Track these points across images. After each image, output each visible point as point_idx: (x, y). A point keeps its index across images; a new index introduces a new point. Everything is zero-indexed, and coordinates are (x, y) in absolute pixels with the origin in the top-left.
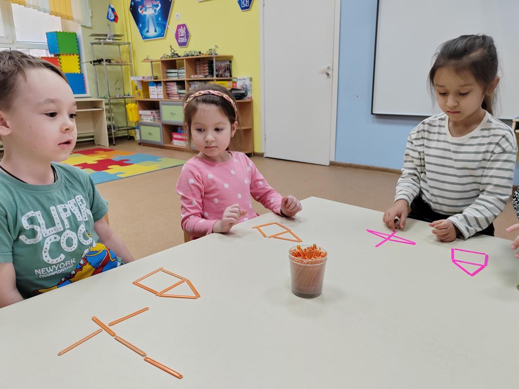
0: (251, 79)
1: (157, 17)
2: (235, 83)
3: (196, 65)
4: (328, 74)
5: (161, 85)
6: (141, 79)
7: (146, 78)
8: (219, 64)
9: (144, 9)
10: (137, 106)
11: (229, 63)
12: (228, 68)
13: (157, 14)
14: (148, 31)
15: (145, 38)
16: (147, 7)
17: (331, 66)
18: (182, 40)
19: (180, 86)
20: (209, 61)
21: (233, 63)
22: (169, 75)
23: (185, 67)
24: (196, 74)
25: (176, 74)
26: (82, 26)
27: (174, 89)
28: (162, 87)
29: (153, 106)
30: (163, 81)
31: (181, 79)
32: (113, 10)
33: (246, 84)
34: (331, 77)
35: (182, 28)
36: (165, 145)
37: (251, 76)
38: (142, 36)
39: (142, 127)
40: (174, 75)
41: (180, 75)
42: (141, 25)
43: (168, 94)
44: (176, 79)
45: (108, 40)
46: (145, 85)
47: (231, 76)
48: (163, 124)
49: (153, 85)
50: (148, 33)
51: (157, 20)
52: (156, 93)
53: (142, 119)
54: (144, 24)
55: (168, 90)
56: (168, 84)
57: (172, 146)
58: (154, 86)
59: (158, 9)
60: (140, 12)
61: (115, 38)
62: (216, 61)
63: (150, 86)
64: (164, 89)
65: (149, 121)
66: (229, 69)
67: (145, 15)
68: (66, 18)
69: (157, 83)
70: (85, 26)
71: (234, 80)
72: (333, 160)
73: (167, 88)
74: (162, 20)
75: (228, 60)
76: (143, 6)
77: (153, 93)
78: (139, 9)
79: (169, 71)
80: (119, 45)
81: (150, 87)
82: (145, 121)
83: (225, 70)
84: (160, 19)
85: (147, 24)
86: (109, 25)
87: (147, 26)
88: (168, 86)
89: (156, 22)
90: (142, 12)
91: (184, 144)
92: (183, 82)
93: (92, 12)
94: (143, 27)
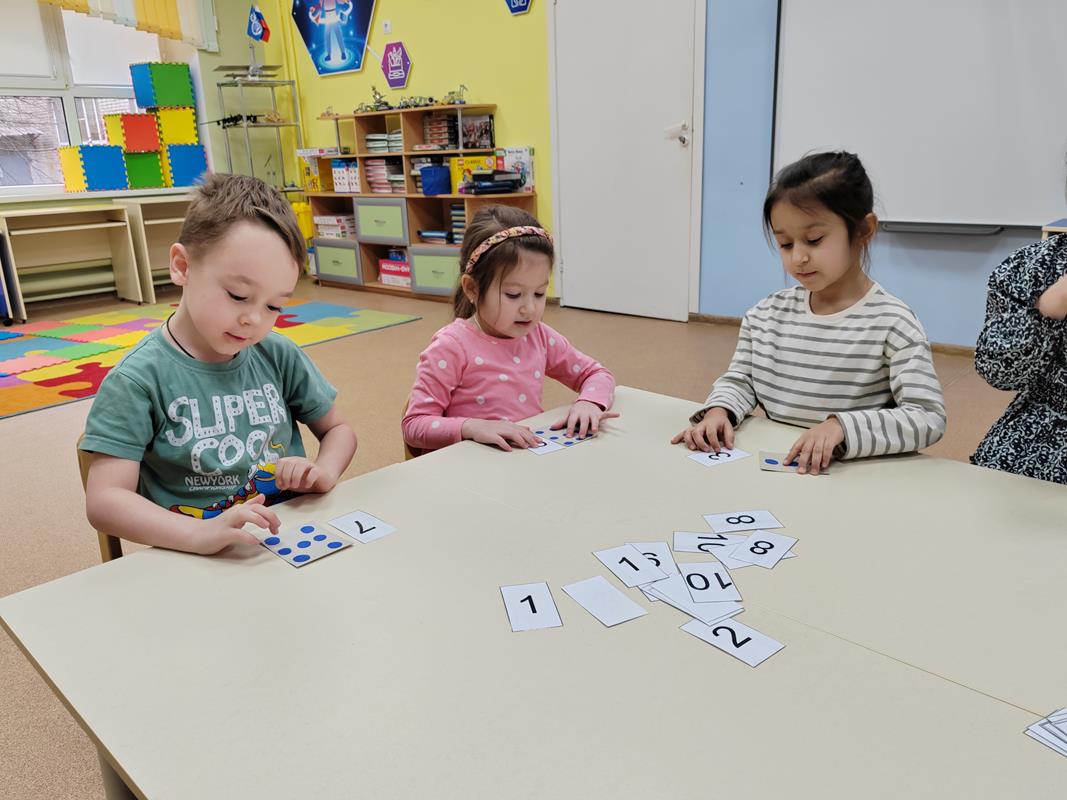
0: (532, 151)
1: (346, 28)
2: (502, 158)
3: (423, 124)
4: (683, 140)
5: (356, 166)
6: (318, 153)
7: (325, 151)
8: (469, 122)
9: (320, 13)
10: (309, 207)
11: (488, 120)
12: (486, 130)
13: (345, 22)
14: (328, 58)
15: (322, 71)
16: (326, 8)
17: (688, 124)
18: (396, 75)
19: (393, 168)
20: (449, 116)
21: (495, 118)
22: (371, 144)
23: (402, 130)
24: (424, 142)
25: (385, 144)
26: (199, 50)
27: (382, 172)
28: (357, 169)
29: (341, 206)
30: (360, 158)
31: (395, 153)
32: (259, 17)
33: (522, 160)
34: (690, 147)
35: (395, 50)
36: (366, 285)
37: (532, 146)
38: (318, 68)
39: (320, 250)
40: (381, 146)
41: (393, 144)
42: (314, 46)
43: (370, 183)
44: (385, 153)
45: (250, 78)
46: (325, 165)
47: (493, 145)
48: (360, 244)
49: (339, 166)
50: (328, 62)
51: (346, 34)
52: (346, 182)
53: (319, 234)
54: (320, 43)
55: (371, 174)
56: (369, 162)
57: (380, 286)
58: (343, 167)
59: (347, 13)
60: (313, 19)
61: (265, 73)
62: (463, 116)
63: (335, 167)
64: (361, 171)
65: (334, 237)
66: (488, 131)
67: (322, 26)
68: (167, 36)
69: (348, 162)
70: (205, 51)
71: (499, 153)
72: (695, 310)
73: (368, 171)
74: (354, 36)
75: (485, 115)
76: (318, 7)
77: (341, 181)
78: (310, 14)
79: (371, 137)
80: (272, 86)
81: (333, 170)
82: (326, 237)
83: (482, 134)
84: (351, 33)
85: (325, 43)
86: (252, 47)
87: (326, 48)
88: (369, 168)
89: (343, 39)
90: (317, 20)
91: (402, 283)
92: (399, 158)
93: (218, 21)
94: (320, 49)
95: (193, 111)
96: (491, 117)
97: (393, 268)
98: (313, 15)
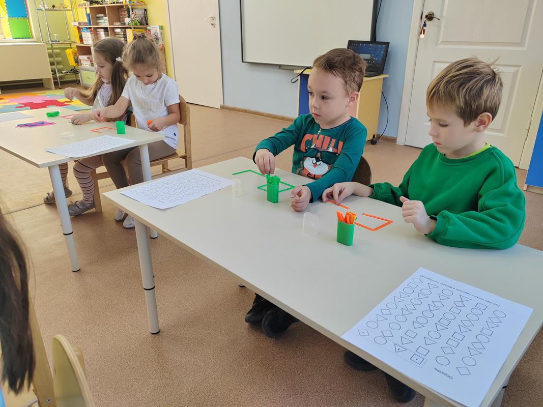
0: (161, 28)
2: (149, 30)
3: (119, 13)
4: (213, 24)
6: (78, 25)
7: (82, 24)
8: (137, 12)
11: (144, 12)
17: (214, 17)
19: (107, 33)
20: (127, 9)
21: (147, 11)
22: (98, 21)
23: (107, 15)
24: (120, 21)
27: (103, 35)
30: (93, 28)
31: (106, 26)
33: (157, 32)
34: (215, 27)
37: (161, 25)
39: (83, 72)
40: (102, 22)
41: (106, 22)
44: (103, 25)
47: (147, 24)
49: (84, 32)
53: (82, 64)
56: (98, 30)
65: (88, 66)
66: (144, 17)
71: (148, 28)
72: (222, 104)
73: (97, 34)
75: (143, 9)
77: (85, 38)
82: (84, 65)
83: (142, 19)
92: (107, 28)
96: (145, 10)
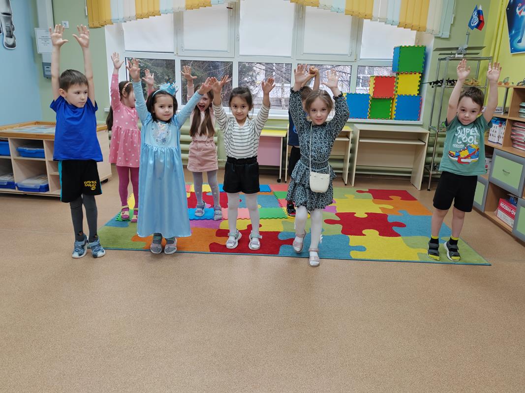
5: (505, 125)
14: (520, 41)
15: (514, 50)
22: (522, 110)
26: (435, 37)
27: (522, 133)
28: (505, 127)
30: (509, 120)
32: (479, 13)
36: (485, 213)
38: (511, 48)
42: (513, 32)
43: (513, 140)
45: (457, 56)
48: (489, 182)
50: (519, 44)
52: (497, 135)
54: (518, 30)
55: (514, 133)
58: (497, 123)
60: (518, 11)
61: (468, 52)
63: (494, 123)
64: (507, 130)
67: (522, 17)
68: (420, 30)
69: (502, 121)
70: (439, 38)
73: (512, 130)
77: (494, 133)
78: (518, 8)
79: (523, 105)
81: (493, 125)
85: (521, 30)
86: (468, 34)
87: (520, 33)
88: (515, 129)
90: (520, 13)
91: (508, 222)
93: (455, 18)
94: (516, 35)
95: (420, 75)
97: (507, 208)
98: (519, 9)
